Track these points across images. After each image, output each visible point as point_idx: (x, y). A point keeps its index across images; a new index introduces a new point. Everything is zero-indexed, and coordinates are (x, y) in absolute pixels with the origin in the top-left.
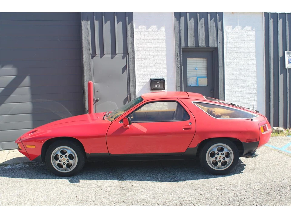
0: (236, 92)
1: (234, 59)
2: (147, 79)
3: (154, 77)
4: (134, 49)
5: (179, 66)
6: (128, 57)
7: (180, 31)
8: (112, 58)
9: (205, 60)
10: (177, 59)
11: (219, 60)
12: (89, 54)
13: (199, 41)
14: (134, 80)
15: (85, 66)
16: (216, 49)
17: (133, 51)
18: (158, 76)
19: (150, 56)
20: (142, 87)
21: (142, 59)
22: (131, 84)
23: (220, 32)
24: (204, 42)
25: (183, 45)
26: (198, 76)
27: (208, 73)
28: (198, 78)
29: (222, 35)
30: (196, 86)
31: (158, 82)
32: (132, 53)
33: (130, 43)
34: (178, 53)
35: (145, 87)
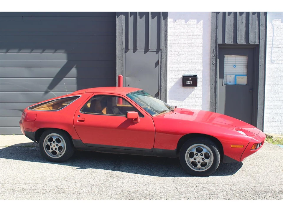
0: (279, 93)
1: (278, 57)
2: (179, 75)
3: (187, 74)
4: (167, 44)
5: (214, 63)
6: (161, 53)
7: (217, 27)
8: (145, 53)
9: (245, 57)
10: (212, 56)
11: (260, 57)
12: (122, 49)
13: (238, 37)
14: (166, 75)
15: (118, 60)
16: (258, 46)
17: (166, 47)
18: (191, 72)
19: (183, 52)
20: (174, 83)
21: (175, 55)
22: (163, 80)
23: (263, 28)
24: (243, 39)
25: (220, 41)
26: (236, 74)
27: (247, 71)
28: (236, 76)
29: (265, 31)
30: (234, 84)
31: (190, 79)
32: (165, 48)
33: (164, 38)
34: (213, 50)
35: (177, 83)
